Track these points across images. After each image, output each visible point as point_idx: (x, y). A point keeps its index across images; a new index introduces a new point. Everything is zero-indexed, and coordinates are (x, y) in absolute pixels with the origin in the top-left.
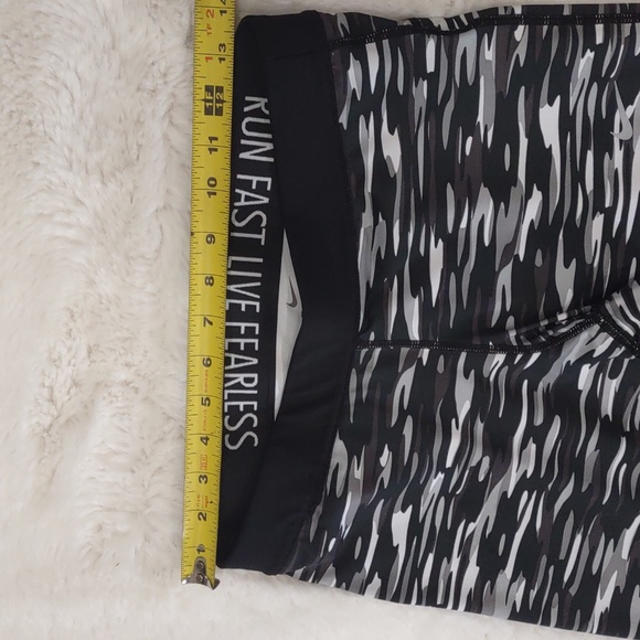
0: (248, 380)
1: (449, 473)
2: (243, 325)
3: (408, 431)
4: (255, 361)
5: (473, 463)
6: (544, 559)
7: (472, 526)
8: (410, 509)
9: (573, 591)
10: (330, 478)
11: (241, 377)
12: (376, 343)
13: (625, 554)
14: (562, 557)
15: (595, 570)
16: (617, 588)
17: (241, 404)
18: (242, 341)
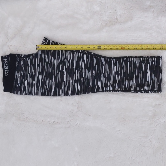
0: (7, 67)
1: (30, 74)
2: (5, 60)
3: (24, 69)
4: (7, 64)
5: (32, 72)
6: (44, 85)
7: (35, 82)
8: (27, 81)
9: (49, 89)
10: (16, 77)
11: (6, 66)
12: (19, 58)
13: (54, 83)
14: (46, 84)
15: (51, 86)
16: (54, 88)
17: (7, 70)
18: (6, 62)
